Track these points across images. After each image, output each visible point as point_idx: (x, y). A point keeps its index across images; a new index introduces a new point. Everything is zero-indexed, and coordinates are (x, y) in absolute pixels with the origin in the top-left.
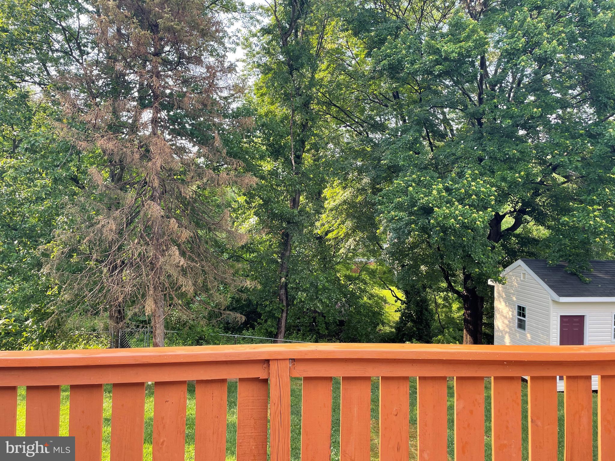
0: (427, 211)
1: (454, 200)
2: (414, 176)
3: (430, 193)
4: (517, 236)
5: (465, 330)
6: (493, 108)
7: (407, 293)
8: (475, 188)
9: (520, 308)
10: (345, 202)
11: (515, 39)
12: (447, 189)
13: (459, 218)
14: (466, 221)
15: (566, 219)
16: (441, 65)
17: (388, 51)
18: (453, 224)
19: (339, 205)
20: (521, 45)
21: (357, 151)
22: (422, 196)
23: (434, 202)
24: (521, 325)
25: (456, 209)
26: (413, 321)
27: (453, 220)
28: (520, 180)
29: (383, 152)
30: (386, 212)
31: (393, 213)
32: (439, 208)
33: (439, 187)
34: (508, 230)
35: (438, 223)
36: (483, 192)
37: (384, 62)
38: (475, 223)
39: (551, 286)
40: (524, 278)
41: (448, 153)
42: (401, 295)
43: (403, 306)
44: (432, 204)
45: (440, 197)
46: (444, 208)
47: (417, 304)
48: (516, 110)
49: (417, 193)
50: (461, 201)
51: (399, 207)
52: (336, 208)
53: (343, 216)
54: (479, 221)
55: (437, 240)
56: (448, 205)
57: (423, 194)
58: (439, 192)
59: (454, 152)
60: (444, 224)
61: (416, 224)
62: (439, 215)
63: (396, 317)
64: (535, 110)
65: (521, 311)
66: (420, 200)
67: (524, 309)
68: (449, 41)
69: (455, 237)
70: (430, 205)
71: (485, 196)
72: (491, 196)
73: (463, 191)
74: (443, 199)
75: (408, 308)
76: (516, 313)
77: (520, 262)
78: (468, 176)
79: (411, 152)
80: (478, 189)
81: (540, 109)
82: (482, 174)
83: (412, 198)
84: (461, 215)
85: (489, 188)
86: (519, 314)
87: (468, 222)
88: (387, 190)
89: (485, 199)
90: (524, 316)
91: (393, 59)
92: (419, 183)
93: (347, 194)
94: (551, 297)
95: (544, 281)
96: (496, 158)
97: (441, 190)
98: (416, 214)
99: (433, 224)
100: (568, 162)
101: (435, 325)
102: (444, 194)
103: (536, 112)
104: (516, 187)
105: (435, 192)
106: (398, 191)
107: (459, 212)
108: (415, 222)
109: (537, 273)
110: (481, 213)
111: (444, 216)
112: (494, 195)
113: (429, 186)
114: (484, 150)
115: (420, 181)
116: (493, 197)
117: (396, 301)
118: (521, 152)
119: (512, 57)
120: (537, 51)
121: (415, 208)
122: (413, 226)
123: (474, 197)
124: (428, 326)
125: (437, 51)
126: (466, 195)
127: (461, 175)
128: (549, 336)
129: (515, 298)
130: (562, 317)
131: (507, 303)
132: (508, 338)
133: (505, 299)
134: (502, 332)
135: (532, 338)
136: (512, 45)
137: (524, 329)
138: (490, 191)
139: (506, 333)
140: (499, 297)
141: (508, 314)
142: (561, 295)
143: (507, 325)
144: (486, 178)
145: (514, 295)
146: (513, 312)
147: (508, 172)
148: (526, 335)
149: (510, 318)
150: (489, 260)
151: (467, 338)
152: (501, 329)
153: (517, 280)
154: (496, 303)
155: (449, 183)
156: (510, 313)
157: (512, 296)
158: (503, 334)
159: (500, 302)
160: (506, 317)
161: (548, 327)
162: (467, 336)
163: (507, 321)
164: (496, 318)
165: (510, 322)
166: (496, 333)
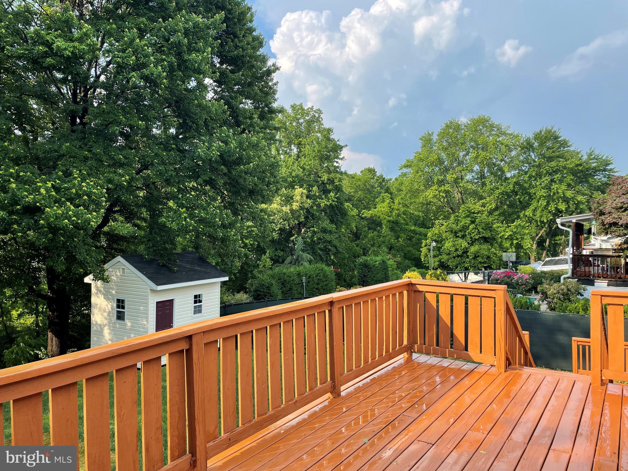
1: (63, 199)
2: (12, 170)
5: (50, 334)
6: (102, 112)
8: (86, 189)
9: (118, 301)
12: (57, 189)
13: (73, 219)
14: (80, 221)
18: (66, 225)
20: (132, 62)
22: (26, 193)
23: (43, 202)
24: (120, 316)
25: (69, 209)
27: (66, 221)
28: (125, 184)
32: (49, 208)
33: (47, 185)
35: (49, 224)
36: (94, 193)
38: (89, 224)
39: (149, 278)
40: (124, 272)
44: (40, 204)
45: (49, 196)
46: (55, 208)
48: (124, 119)
49: (18, 190)
50: (71, 200)
54: (93, 221)
56: (57, 205)
57: (26, 191)
58: (47, 190)
59: (56, 148)
60: (55, 225)
61: (18, 225)
62: (50, 216)
64: (140, 122)
65: (120, 304)
66: (24, 198)
67: (123, 301)
70: (38, 204)
71: (96, 197)
72: (102, 197)
73: (74, 191)
74: (52, 198)
76: (115, 305)
77: (119, 258)
78: (77, 176)
79: (6, 144)
80: (89, 190)
81: (144, 122)
82: (89, 175)
83: (14, 195)
84: (75, 216)
85: (99, 189)
86: (118, 307)
87: (81, 222)
89: (96, 200)
90: (123, 308)
92: (18, 178)
94: (150, 286)
95: (143, 273)
97: (50, 189)
98: (19, 214)
99: (43, 225)
100: (165, 171)
102: (54, 193)
103: (141, 125)
104: (121, 190)
105: (43, 191)
107: (73, 212)
109: (135, 267)
110: (94, 213)
111: (56, 216)
114: (90, 151)
115: (19, 176)
116: (104, 199)
118: (125, 158)
120: (146, 71)
121: (18, 207)
122: (15, 226)
123: (85, 197)
125: (48, 44)
126: (76, 195)
127: (68, 174)
128: (147, 321)
129: (114, 292)
130: (158, 303)
131: (106, 298)
132: (106, 332)
133: (103, 294)
134: (100, 325)
135: (132, 326)
136: (123, 59)
137: (123, 319)
138: (101, 192)
139: (105, 326)
140: (97, 294)
141: (107, 308)
142: (158, 284)
143: (106, 319)
144: (92, 179)
145: (113, 289)
146: (112, 305)
147: (114, 175)
148: (126, 325)
149: (109, 312)
150: (93, 259)
151: (52, 342)
152: (99, 323)
153: (116, 275)
154: (94, 300)
155: (55, 182)
156: (110, 307)
157: (111, 290)
158: (102, 327)
159: (98, 297)
160: (105, 311)
161: (147, 314)
162: (52, 339)
163: (106, 314)
164: (93, 314)
165: (109, 315)
166: (93, 329)
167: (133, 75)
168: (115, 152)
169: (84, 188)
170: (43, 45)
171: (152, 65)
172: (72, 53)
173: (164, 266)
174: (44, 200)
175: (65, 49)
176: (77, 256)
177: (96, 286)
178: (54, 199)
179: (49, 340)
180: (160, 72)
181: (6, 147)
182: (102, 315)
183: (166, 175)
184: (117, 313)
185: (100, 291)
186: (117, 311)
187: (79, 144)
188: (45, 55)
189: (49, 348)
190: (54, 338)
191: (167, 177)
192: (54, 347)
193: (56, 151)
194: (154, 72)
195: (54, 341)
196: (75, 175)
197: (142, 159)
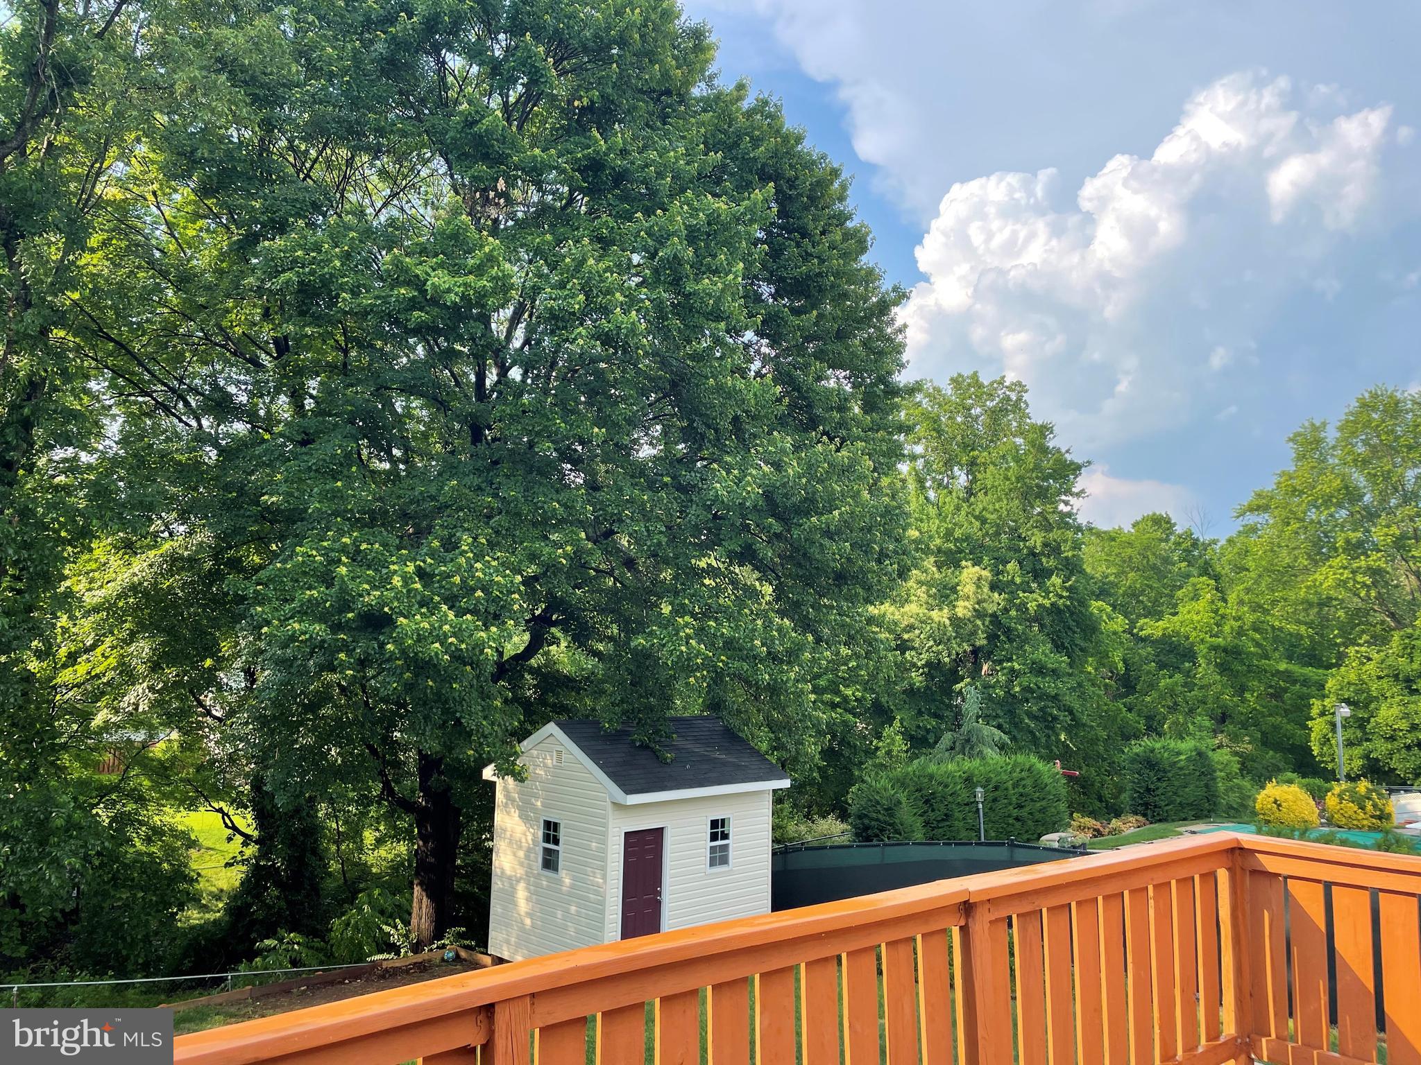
0: (377, 622)
1: (437, 598)
2: (346, 540)
3: (385, 581)
5: (417, 889)
7: (262, 817)
8: (482, 576)
9: (548, 824)
10: (134, 588)
11: (566, 292)
12: (423, 575)
13: (450, 640)
14: (463, 646)
15: (642, 641)
16: (421, 310)
17: (299, 253)
18: (437, 654)
19: (119, 597)
20: (577, 307)
21: (179, 463)
22: (366, 587)
23: (396, 604)
24: (550, 861)
25: (444, 620)
26: (278, 884)
27: (437, 645)
28: (564, 562)
29: (252, 473)
30: (276, 622)
31: (297, 626)
32: (405, 617)
33: (407, 569)
35: (403, 652)
36: (498, 583)
37: (288, 275)
38: (482, 652)
39: (609, 774)
40: (559, 760)
41: (421, 493)
42: (246, 821)
43: (251, 850)
44: (391, 609)
45: (409, 591)
46: (418, 617)
47: (292, 842)
48: (563, 425)
49: (353, 579)
50: (451, 601)
51: (309, 611)
52: (107, 606)
53: (127, 625)
54: (490, 647)
55: (395, 689)
56: (424, 610)
57: (368, 582)
58: (406, 580)
59: (433, 491)
60: (416, 654)
61: (350, 653)
62: (406, 635)
63: (231, 879)
64: (596, 430)
65: (551, 831)
66: (361, 596)
67: (556, 826)
68: (441, 265)
69: (434, 681)
70: (386, 609)
71: (501, 592)
72: (514, 593)
73: (457, 579)
74: (415, 596)
75: (263, 854)
76: (540, 834)
77: (551, 728)
78: (466, 548)
79: (339, 484)
80: (487, 578)
81: (603, 430)
82: (492, 545)
83: (344, 590)
84: (454, 635)
85: (508, 575)
86: (547, 839)
87: (467, 649)
88: (279, 569)
89: (501, 600)
90: (556, 842)
91: (312, 273)
92: (356, 556)
93: (140, 567)
94: (611, 795)
95: (598, 764)
96: (519, 514)
97: (411, 578)
98: (351, 629)
99: (392, 653)
100: (646, 534)
101: (330, 885)
103: (597, 435)
104: (555, 576)
105: (397, 581)
106: (305, 573)
107: (451, 626)
108: (345, 647)
109: (585, 749)
110: (494, 629)
111: (419, 635)
112: (519, 592)
113: (378, 564)
114: (495, 496)
115: (358, 551)
116: (517, 596)
117: (229, 839)
118: (565, 506)
119: (560, 324)
120: (605, 323)
121: (350, 615)
122: (342, 656)
123: (479, 593)
124: (315, 890)
125: (418, 284)
126: (461, 589)
127: (450, 545)
128: (604, 877)
129: (539, 804)
130: (628, 835)
131: (524, 817)
132: (521, 894)
133: (519, 808)
134: (510, 878)
135: (572, 887)
137: (556, 869)
138: (512, 582)
139: (518, 881)
140: (506, 806)
141: (523, 840)
142: (629, 791)
143: (521, 864)
144: (499, 554)
145: (537, 798)
146: (533, 834)
147: (543, 544)
148: (560, 882)
149: (529, 850)
150: (496, 728)
151: (420, 908)
152: (508, 872)
153: (545, 766)
154: (499, 817)
155: (424, 562)
156: (530, 837)
157: (533, 800)
158: (512, 881)
159: (508, 813)
160: (520, 847)
161: (604, 860)
162: (421, 901)
163: (521, 854)
164: (497, 853)
165: (527, 857)
166: (497, 885)
167: (580, 333)
168: (545, 495)
169: (479, 574)
170: (408, 285)
171: (618, 309)
172: (463, 297)
173: (644, 747)
174: (398, 600)
175: (449, 291)
176: (463, 721)
177: (505, 789)
178: (419, 598)
179: (415, 904)
180: (633, 323)
181: (339, 490)
182: (515, 855)
183: (649, 543)
184: (544, 854)
185: (513, 801)
186: (545, 849)
187: (477, 481)
188: (413, 305)
189: (414, 921)
190: (425, 899)
191: (649, 547)
192: (423, 920)
193: (433, 498)
194: (622, 323)
195: (424, 906)
196: (463, 547)
197: (600, 509)
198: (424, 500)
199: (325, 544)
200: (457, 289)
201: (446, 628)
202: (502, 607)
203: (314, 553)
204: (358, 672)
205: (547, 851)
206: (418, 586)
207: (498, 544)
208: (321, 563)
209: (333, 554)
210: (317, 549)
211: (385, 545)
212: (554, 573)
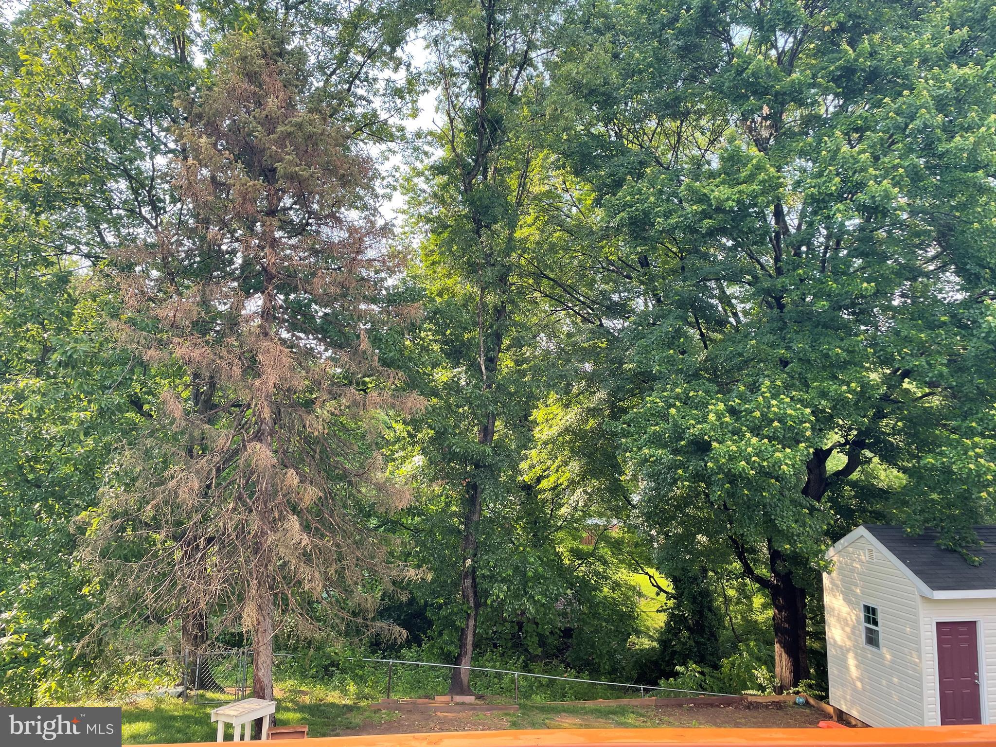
0: (701, 447)
1: (744, 428)
2: (678, 390)
3: (704, 420)
4: (854, 484)
5: (777, 646)
6: (798, 282)
7: (676, 581)
8: (777, 410)
9: (867, 608)
10: (567, 430)
11: (824, 179)
12: (733, 411)
13: (753, 459)
14: (765, 464)
15: (931, 460)
16: (710, 218)
17: (628, 198)
18: (743, 469)
19: (559, 435)
20: (834, 188)
21: (584, 349)
22: (693, 422)
23: (712, 433)
24: (872, 639)
25: (748, 444)
26: (688, 628)
27: (743, 463)
28: (851, 396)
29: (626, 351)
30: (635, 449)
31: (647, 451)
32: (720, 443)
33: (718, 408)
34: (838, 474)
35: (720, 468)
36: (790, 415)
37: (622, 214)
38: (780, 467)
39: (917, 573)
40: (871, 557)
41: (731, 352)
42: (666, 584)
43: (671, 603)
44: (709, 437)
45: (722, 424)
46: (729, 443)
47: (694, 599)
48: (835, 285)
49: (683, 417)
50: (756, 431)
51: (656, 441)
52: (553, 441)
53: (566, 453)
54: (786, 464)
55: (720, 496)
56: (736, 437)
57: (694, 419)
58: (719, 416)
59: (740, 348)
60: (730, 470)
61: (686, 470)
62: (720, 455)
63: (661, 620)
64: (865, 285)
65: (871, 615)
66: (689, 429)
67: (874, 611)
68: (723, 183)
69: (749, 490)
70: (706, 437)
71: (794, 422)
72: (805, 422)
73: (757, 414)
74: (727, 427)
75: (678, 606)
76: (862, 615)
77: (861, 531)
78: (765, 390)
79: (671, 352)
80: (782, 412)
81: (873, 284)
82: (788, 387)
83: (676, 425)
84: (757, 455)
85: (799, 409)
86: (868, 620)
87: (768, 466)
88: (636, 413)
89: (795, 428)
90: (876, 623)
91: (637, 210)
92: (686, 401)
93: (570, 417)
94: (918, 588)
95: (904, 562)
96: (808, 361)
97: (722, 414)
98: (685, 453)
99: (712, 469)
100: (927, 367)
101: (725, 634)
103: (866, 289)
104: (844, 408)
105: (712, 417)
106: (652, 415)
107: (753, 448)
108: (681, 465)
109: (891, 549)
110: (788, 450)
111: (730, 455)
112: (810, 421)
113: (702, 405)
114: (788, 348)
115: (688, 398)
116: (807, 425)
117: (658, 594)
118: (849, 352)
119: (822, 205)
120: (861, 197)
121: (683, 443)
122: (680, 472)
123: (776, 424)
124: (713, 636)
125: (703, 199)
126: (763, 421)
127: (754, 388)
128: (920, 658)
129: (858, 591)
130: (939, 625)
131: (847, 600)
132: (852, 662)
133: (842, 592)
134: (841, 647)
135: (892, 662)
136: (819, 188)
137: (878, 646)
138: (802, 414)
139: (848, 650)
140: (832, 590)
141: (849, 619)
142: (935, 587)
143: (849, 638)
144: (794, 393)
145: (856, 586)
146: (856, 615)
147: (831, 383)
148: (882, 657)
149: (854, 628)
150: (807, 529)
151: (781, 661)
152: (839, 642)
153: (861, 561)
154: (827, 599)
155: (734, 402)
156: (854, 618)
157: (853, 587)
158: (844, 651)
159: (835, 596)
160: (847, 625)
161: (918, 643)
162: (781, 656)
163: (848, 629)
164: (829, 626)
165: (853, 633)
166: (831, 652)
167: (838, 209)
168: (829, 344)
169: (775, 409)
170: (699, 202)
171: (873, 182)
172: (738, 201)
173: (950, 550)
174: (714, 430)
178: (730, 428)
179: (777, 657)
180: (886, 191)
181: (672, 356)
182: (843, 629)
183: (930, 375)
184: (867, 633)
185: (837, 587)
186: (867, 629)
187: (772, 338)
189: (777, 670)
190: (784, 654)
191: (931, 378)
192: (784, 670)
193: (741, 355)
195: (784, 660)
196: (763, 389)
197: (881, 350)
198: (734, 356)
199: (665, 394)
200: (733, 197)
201: (750, 450)
202: (797, 434)
203: (658, 400)
204: (694, 483)
205: (869, 631)
206: (727, 419)
207: (793, 385)
208: (663, 407)
209: (670, 401)
210: (660, 398)
211: (707, 392)
212: (843, 406)
